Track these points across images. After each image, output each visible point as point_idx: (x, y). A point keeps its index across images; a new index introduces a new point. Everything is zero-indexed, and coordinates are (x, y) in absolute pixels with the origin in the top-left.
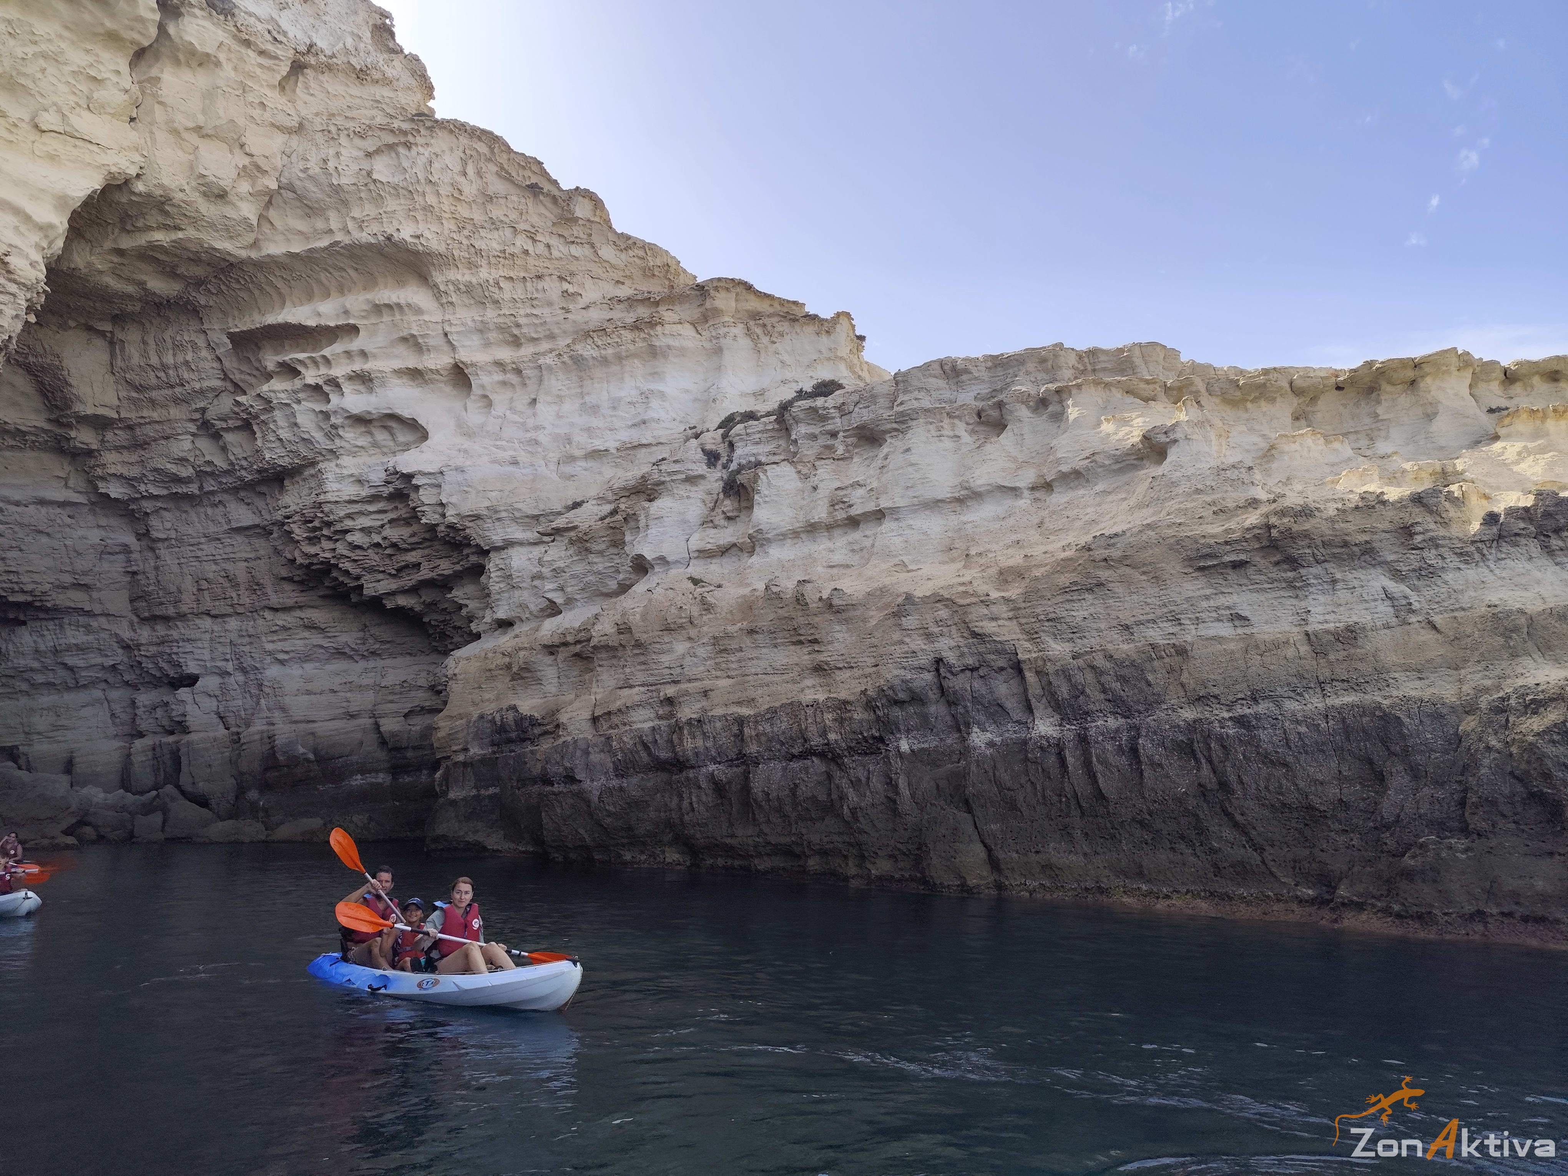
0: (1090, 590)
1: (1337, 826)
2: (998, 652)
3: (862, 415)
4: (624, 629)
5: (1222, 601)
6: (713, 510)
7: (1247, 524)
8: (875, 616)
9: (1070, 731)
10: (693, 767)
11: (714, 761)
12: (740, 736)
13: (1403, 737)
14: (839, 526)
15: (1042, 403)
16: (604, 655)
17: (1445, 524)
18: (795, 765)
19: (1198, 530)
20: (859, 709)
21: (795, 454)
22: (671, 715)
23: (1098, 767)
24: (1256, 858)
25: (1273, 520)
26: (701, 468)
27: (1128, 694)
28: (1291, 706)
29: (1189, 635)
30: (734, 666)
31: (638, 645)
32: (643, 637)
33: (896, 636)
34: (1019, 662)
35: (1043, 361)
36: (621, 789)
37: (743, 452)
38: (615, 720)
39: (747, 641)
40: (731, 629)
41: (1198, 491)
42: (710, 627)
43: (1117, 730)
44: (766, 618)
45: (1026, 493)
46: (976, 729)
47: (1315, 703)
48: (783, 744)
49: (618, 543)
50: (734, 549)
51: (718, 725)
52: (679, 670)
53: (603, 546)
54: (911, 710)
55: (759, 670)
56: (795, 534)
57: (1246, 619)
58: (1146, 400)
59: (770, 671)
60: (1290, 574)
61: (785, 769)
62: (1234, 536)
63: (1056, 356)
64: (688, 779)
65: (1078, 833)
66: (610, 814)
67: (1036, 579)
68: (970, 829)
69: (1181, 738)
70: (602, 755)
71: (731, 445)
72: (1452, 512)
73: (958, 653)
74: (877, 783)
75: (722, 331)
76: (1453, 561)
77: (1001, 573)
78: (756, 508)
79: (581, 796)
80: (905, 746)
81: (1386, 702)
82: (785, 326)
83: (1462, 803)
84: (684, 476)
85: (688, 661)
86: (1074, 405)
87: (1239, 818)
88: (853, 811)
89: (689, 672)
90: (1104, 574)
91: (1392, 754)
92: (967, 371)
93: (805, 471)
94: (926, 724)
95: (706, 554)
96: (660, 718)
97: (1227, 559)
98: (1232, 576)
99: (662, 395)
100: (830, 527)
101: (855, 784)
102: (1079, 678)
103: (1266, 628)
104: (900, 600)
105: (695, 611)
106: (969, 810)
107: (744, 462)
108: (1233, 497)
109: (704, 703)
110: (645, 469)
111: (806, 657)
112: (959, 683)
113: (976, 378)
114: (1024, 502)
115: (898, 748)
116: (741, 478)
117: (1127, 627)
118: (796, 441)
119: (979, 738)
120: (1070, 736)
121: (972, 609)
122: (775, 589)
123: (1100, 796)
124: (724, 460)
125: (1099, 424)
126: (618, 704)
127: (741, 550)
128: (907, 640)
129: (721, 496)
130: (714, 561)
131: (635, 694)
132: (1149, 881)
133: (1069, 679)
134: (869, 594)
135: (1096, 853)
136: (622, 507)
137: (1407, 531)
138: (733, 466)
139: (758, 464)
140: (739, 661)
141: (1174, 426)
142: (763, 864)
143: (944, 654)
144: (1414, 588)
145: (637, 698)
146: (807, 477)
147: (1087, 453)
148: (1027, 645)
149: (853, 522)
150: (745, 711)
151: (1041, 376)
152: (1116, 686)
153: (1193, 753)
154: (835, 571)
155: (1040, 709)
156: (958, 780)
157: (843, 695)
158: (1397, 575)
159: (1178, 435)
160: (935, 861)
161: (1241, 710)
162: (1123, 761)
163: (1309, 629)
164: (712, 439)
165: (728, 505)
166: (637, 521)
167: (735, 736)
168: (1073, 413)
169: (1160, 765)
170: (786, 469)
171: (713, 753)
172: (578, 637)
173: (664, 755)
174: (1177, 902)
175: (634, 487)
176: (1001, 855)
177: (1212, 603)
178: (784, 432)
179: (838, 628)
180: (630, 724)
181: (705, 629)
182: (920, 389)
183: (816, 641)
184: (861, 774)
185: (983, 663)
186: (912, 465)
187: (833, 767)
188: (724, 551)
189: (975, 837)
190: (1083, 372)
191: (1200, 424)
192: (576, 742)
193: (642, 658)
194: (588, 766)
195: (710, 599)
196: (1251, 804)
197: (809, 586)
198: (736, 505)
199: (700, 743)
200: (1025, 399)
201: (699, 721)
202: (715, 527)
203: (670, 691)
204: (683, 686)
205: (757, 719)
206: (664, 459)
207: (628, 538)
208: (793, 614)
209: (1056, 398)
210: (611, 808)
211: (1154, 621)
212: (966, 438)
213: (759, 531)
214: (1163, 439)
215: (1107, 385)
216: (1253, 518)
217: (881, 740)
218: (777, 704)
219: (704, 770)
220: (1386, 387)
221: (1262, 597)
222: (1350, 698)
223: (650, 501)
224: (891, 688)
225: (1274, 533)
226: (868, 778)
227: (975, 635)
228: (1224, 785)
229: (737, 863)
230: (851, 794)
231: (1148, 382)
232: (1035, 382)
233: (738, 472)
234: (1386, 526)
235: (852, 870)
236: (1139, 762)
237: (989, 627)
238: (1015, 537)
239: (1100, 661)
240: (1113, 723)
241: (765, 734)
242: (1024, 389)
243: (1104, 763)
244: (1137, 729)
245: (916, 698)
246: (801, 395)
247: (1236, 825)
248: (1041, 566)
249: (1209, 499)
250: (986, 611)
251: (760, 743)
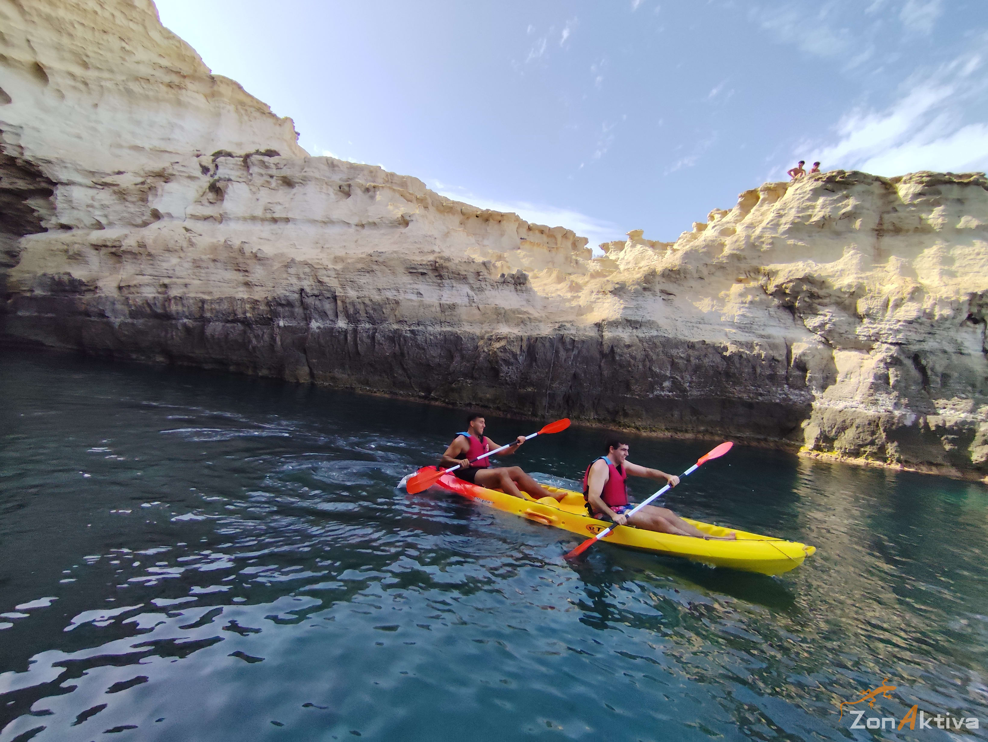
0: (368, 272)
1: (436, 372)
2: (328, 291)
3: (286, 172)
4: (142, 245)
5: (415, 286)
6: (202, 196)
7: (429, 259)
8: (277, 265)
9: (351, 327)
10: (175, 319)
11: (187, 317)
12: (202, 308)
13: (462, 344)
14: (267, 220)
15: (367, 190)
16: (129, 256)
17: (490, 274)
18: (228, 325)
19: (411, 257)
20: (263, 305)
21: (251, 180)
22: (165, 293)
23: (359, 342)
24: (408, 381)
25: (438, 260)
26: (198, 173)
27: (375, 315)
28: (430, 329)
29: (401, 297)
30: (203, 275)
31: (149, 255)
32: (153, 252)
33: (285, 276)
34: (336, 296)
35: (371, 172)
36: (133, 324)
37: (222, 172)
38: (132, 290)
39: (212, 264)
40: (203, 257)
41: (415, 242)
42: (192, 254)
43: (369, 329)
44: (223, 255)
45: (353, 227)
46: (313, 321)
47: (438, 329)
48: (223, 315)
49: (144, 200)
50: (211, 219)
51: (191, 301)
52: (171, 272)
53: (134, 199)
54: (287, 309)
55: (216, 279)
56: (245, 219)
57: (421, 294)
58: (408, 201)
59: (222, 280)
60: (440, 281)
61: (223, 326)
62: (424, 263)
63: (376, 171)
64: (171, 324)
65: (347, 366)
66: (125, 335)
67: (349, 263)
68: (304, 361)
69: (391, 335)
70: (123, 306)
71: (217, 166)
72: (493, 270)
73: (311, 288)
74: (266, 337)
75: (222, 105)
76: (489, 287)
77: (335, 258)
78: (225, 201)
79: (109, 325)
80: (281, 324)
81: (459, 332)
82: (257, 114)
83: (473, 368)
84: (187, 175)
85: (177, 268)
86: (380, 195)
87: (405, 366)
88: (254, 348)
89: (178, 273)
90: (375, 267)
91: (457, 349)
92: (338, 166)
93: (254, 190)
94: (292, 316)
95: (195, 217)
96: (159, 293)
97: (420, 271)
98: (421, 277)
99: (182, 128)
100: (263, 220)
101: (257, 337)
102: (358, 306)
103: (428, 299)
104: (289, 261)
105: (185, 244)
106: (305, 352)
107: (222, 177)
108: (427, 248)
109: (185, 290)
110: (167, 165)
111: (242, 278)
112: (310, 301)
113: (342, 171)
114: (352, 230)
115: (278, 324)
116: (218, 185)
117: (379, 290)
118: (251, 174)
119: (314, 325)
120: (350, 328)
121: (320, 270)
122: (229, 243)
123: (358, 353)
124: (211, 172)
125: (387, 205)
126: (135, 282)
127: (215, 220)
128: (289, 278)
129: (208, 190)
130: (200, 222)
131: (146, 279)
132: (370, 386)
133: (354, 306)
134: (275, 255)
135: (353, 374)
136: (149, 181)
137: (478, 274)
138: (216, 177)
139: (229, 180)
140: (206, 273)
141: (414, 214)
142: (207, 367)
143: (305, 288)
144: (476, 294)
145: (146, 281)
146: (254, 193)
147: (380, 216)
148: (340, 290)
149: (275, 220)
150: (206, 297)
151: (369, 178)
152: (371, 312)
153: (394, 342)
154: (262, 241)
155: (341, 316)
156: (303, 340)
157: (256, 298)
158: (472, 288)
159: (414, 219)
160: (287, 372)
161: (413, 328)
162: (369, 341)
163: (441, 302)
164: (207, 160)
165: (211, 196)
166: (156, 191)
167: (200, 307)
168: (378, 197)
169: (382, 344)
170: (244, 186)
171: (187, 314)
172: (114, 244)
173: (159, 311)
174: (378, 394)
175: (158, 173)
176: (315, 372)
177: (412, 286)
178: (246, 168)
179: (258, 267)
180: (141, 293)
181: (189, 254)
182: (316, 168)
183: (246, 271)
184: (260, 333)
185: (321, 294)
186: (306, 201)
187: (247, 328)
188: (206, 218)
189: (306, 364)
190: (387, 182)
191: (423, 216)
192: (107, 297)
193: (151, 262)
194: (114, 311)
195: (194, 240)
196: (410, 362)
197: (246, 245)
198: (215, 196)
199: (180, 308)
200: (360, 186)
201: (181, 298)
202: (202, 205)
203: (167, 281)
204: (174, 280)
205: (212, 302)
206: (177, 163)
207: (150, 198)
208: (237, 257)
209: (373, 189)
210: (126, 333)
211: (390, 289)
212: (332, 196)
213: (226, 213)
214: (408, 218)
215: (394, 190)
216: (431, 258)
217: (271, 319)
218: (223, 297)
219: (181, 321)
220: (491, 221)
221: (429, 287)
222: (449, 329)
223: (166, 182)
224: (279, 298)
225: (437, 265)
226: (263, 335)
227: (320, 282)
228: (402, 354)
229: (194, 365)
230: (254, 341)
231: (410, 194)
232: (366, 180)
233: (218, 181)
234: (472, 270)
235: (250, 372)
236: (374, 342)
237: (325, 279)
238: (345, 244)
239: (367, 301)
240: (368, 326)
241: (215, 309)
242: (360, 182)
243: (362, 341)
244: (376, 329)
245: (289, 304)
246: (258, 152)
247: (404, 369)
248: (351, 258)
249: (419, 246)
250: (325, 272)
251: (212, 313)
